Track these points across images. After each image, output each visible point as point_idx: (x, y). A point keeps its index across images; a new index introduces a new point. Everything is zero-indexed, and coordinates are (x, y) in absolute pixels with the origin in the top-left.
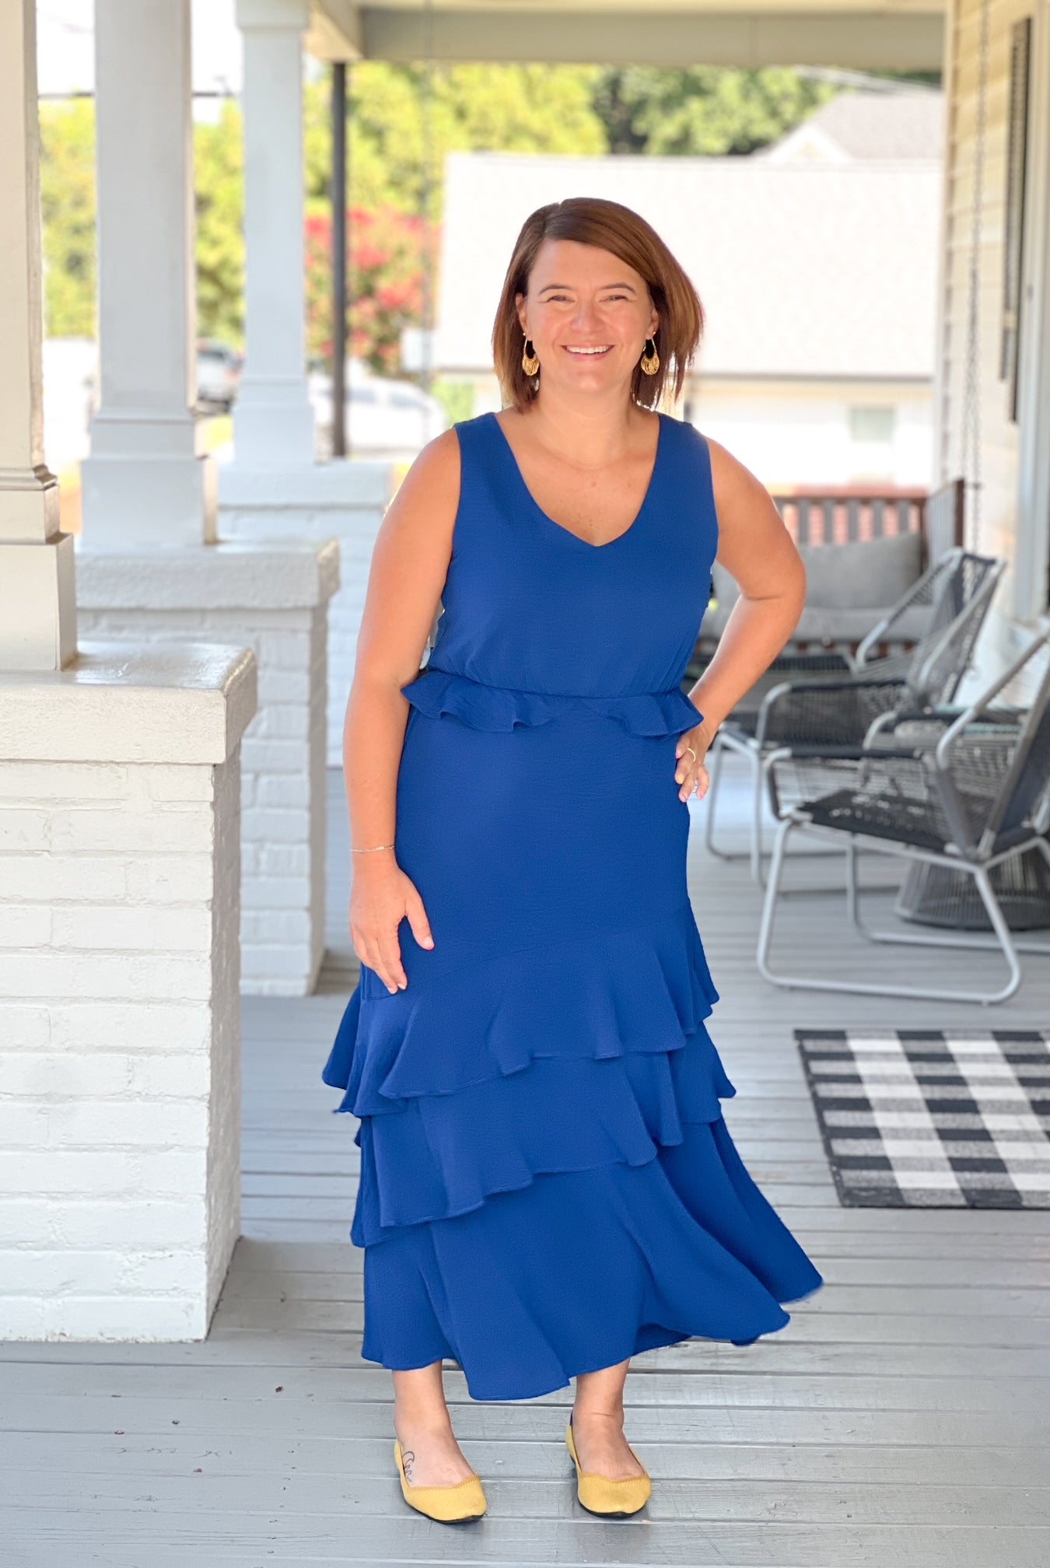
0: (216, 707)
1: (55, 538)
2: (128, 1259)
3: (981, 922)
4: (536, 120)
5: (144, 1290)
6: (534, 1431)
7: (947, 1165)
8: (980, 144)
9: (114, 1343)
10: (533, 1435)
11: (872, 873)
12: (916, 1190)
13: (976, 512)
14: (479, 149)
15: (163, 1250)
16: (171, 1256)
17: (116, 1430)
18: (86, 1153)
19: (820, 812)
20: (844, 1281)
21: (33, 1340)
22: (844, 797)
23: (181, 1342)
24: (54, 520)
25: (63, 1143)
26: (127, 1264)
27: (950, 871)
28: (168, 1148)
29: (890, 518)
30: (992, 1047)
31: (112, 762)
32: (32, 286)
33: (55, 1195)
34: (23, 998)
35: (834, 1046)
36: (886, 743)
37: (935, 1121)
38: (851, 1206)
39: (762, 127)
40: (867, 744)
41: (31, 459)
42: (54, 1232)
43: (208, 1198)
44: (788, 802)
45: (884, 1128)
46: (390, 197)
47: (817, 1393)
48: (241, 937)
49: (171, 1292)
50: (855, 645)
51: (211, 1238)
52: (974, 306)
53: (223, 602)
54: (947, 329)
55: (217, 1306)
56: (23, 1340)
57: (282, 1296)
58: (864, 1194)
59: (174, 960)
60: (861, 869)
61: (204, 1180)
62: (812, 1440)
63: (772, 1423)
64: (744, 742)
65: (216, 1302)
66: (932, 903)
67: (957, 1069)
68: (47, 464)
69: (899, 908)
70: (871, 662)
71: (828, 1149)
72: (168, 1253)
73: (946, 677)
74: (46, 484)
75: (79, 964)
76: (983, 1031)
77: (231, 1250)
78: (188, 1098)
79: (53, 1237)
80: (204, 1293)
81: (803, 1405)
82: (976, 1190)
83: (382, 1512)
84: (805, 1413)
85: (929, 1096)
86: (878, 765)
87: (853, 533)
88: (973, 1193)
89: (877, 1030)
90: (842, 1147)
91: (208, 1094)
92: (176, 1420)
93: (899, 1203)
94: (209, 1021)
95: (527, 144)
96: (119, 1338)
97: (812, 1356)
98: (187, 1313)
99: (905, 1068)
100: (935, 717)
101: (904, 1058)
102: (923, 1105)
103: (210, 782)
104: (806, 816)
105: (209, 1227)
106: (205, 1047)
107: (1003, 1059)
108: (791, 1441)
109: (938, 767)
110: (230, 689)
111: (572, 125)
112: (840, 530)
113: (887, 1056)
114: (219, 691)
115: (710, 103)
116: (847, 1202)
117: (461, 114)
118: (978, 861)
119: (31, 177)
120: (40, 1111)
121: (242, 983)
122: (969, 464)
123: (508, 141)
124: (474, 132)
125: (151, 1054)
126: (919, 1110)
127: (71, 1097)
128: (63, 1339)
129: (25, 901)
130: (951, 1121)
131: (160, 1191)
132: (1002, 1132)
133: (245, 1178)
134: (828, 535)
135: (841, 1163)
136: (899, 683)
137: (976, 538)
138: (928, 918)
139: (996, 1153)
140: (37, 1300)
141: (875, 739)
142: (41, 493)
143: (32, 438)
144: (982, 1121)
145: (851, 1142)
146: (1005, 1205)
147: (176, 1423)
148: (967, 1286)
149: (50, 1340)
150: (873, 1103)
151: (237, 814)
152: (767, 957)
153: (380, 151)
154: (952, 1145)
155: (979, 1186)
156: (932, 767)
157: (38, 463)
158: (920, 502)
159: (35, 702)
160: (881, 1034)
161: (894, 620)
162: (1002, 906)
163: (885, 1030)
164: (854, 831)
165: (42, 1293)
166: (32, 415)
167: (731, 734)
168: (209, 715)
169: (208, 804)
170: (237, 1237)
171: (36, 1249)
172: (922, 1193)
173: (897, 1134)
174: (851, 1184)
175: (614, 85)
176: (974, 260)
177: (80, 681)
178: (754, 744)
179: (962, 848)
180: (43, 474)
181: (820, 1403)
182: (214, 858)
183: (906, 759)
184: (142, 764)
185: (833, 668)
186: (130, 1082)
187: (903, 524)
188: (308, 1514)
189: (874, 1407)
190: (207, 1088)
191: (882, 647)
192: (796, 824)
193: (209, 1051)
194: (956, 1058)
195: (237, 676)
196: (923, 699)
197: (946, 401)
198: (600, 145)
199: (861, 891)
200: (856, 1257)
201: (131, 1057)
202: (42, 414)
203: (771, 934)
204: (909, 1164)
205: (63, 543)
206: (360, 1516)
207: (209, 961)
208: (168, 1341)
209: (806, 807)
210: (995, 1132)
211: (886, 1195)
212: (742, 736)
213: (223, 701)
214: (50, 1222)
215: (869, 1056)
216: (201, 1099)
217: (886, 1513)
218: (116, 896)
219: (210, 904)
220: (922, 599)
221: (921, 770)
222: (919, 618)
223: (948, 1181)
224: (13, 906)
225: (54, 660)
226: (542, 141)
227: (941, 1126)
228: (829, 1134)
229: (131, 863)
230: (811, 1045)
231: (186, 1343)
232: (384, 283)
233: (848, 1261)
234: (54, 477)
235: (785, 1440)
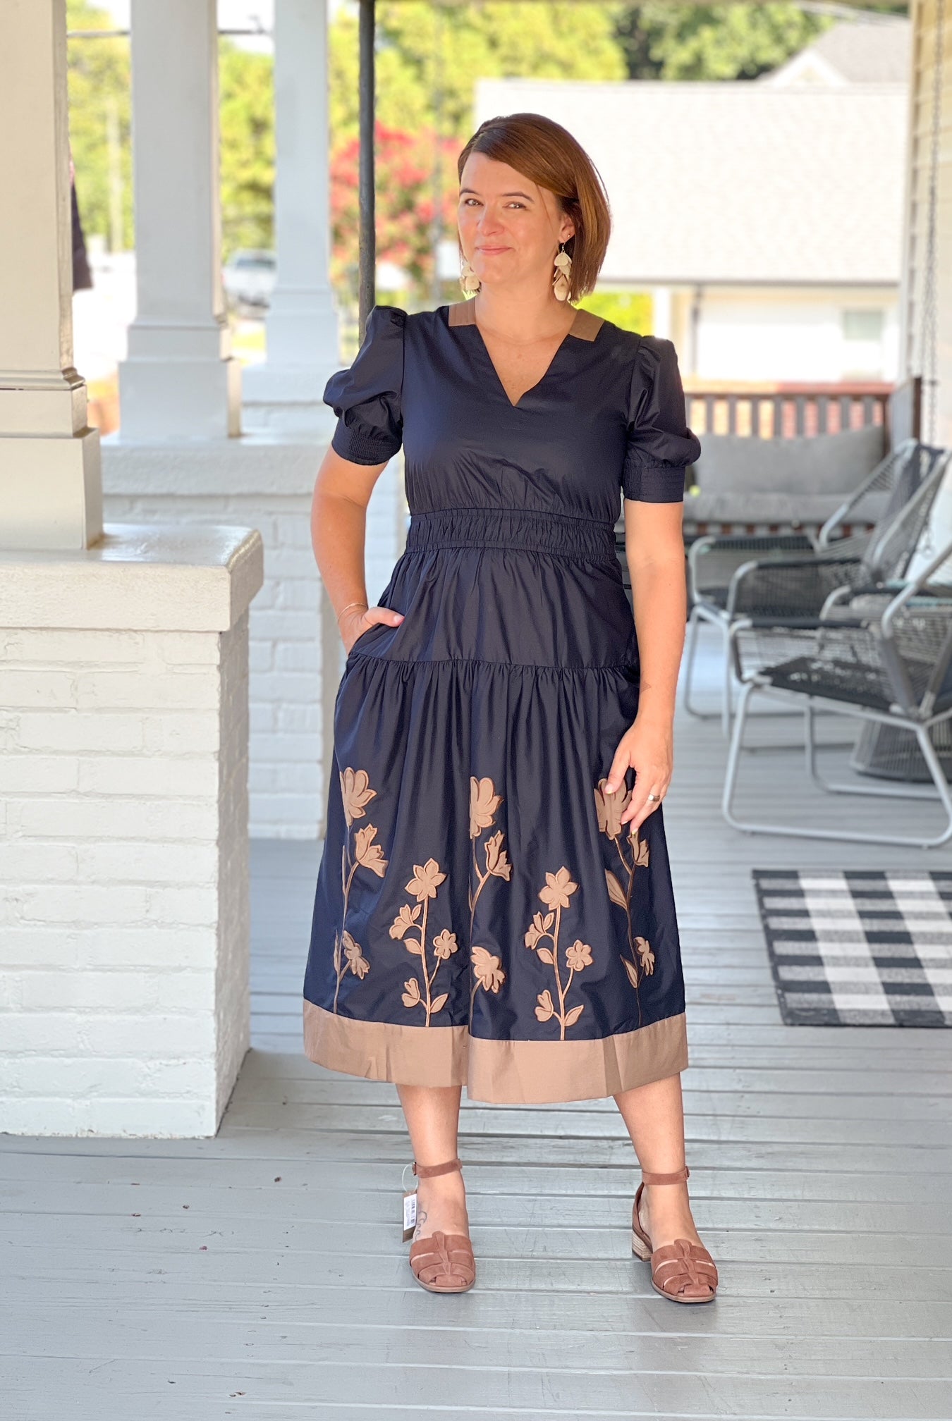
0: (222, 581)
1: (82, 432)
2: (147, 1066)
3: (922, 775)
4: (561, 49)
5: (162, 1093)
6: (499, 1217)
7: (881, 989)
8: (938, 73)
9: (136, 1139)
10: (499, 1220)
11: (828, 731)
12: (850, 1011)
13: (933, 406)
14: (509, 75)
15: (178, 1058)
16: (185, 1064)
17: (133, 1213)
18: (110, 973)
19: (779, 676)
20: (782, 1090)
21: (65, 1135)
22: (801, 663)
23: (194, 1139)
24: (80, 416)
25: (90, 964)
26: (147, 1070)
27: (895, 730)
28: (180, 969)
29: (857, 411)
30: (928, 886)
31: (130, 630)
32: (60, 209)
33: (82, 1009)
34: (54, 838)
35: (787, 884)
36: (841, 614)
37: (872, 950)
38: (792, 1025)
39: (769, 54)
40: (824, 615)
41: (60, 364)
42: (83, 1042)
43: (217, 1014)
44: (750, 667)
45: (827, 957)
46: (429, 119)
47: (751, 1186)
48: (249, 786)
49: (185, 1095)
50: (820, 526)
51: (220, 1049)
52: (932, 220)
53: (245, 488)
54: (913, 240)
55: (227, 1108)
56: (57, 1136)
57: (284, 1100)
58: (804, 1014)
59: (185, 804)
60: (818, 728)
61: (213, 997)
62: (743, 1226)
63: (709, 1211)
64: (716, 614)
65: (225, 1105)
66: (884, 759)
67: (895, 905)
68: (76, 366)
69: (854, 762)
70: (833, 543)
71: (775, 974)
72: (182, 1061)
73: (900, 555)
74: (74, 384)
75: (103, 807)
76: (922, 871)
77: (241, 1060)
78: (199, 925)
79: (81, 1046)
80: (214, 1096)
81: (737, 1196)
82: (905, 1012)
83: (362, 1284)
84: (739, 1203)
85: (868, 928)
86: (833, 634)
87: (822, 427)
88: (902, 1014)
89: (826, 871)
90: (787, 973)
91: (215, 923)
92: (186, 1205)
93: (835, 1022)
94: (216, 857)
95: (553, 70)
96: (140, 1135)
97: (748, 1154)
98: (199, 1113)
99: (849, 904)
100: (885, 591)
101: (849, 895)
102: (862, 936)
103: (216, 647)
104: (767, 680)
105: (218, 1041)
106: (213, 880)
107: (937, 896)
108: (724, 1226)
109: (882, 635)
110: (234, 566)
111: (594, 52)
112: (833, 422)
113: (833, 893)
114: (224, 568)
115: (722, 32)
116: (789, 1021)
117: (493, 43)
118: (919, 720)
119: (60, 112)
120: (69, 937)
121: (250, 826)
122: (927, 363)
123: (535, 68)
124: (505, 59)
125: (166, 887)
126: (859, 941)
127: (96, 924)
128: (91, 1135)
129: (56, 752)
130: (887, 950)
131: (175, 1007)
132: (932, 960)
133: (254, 998)
134: (800, 429)
135: (785, 987)
136: (856, 561)
137: (932, 430)
138: (879, 771)
139: (925, 979)
140: (69, 1101)
141: (830, 612)
142: (69, 392)
143: (61, 344)
144: (914, 951)
145: (797, 969)
146: (930, 1024)
147: (186, 1208)
148: (892, 1094)
149: (79, 1135)
150: (818, 935)
151: (245, 675)
152: (730, 806)
153: (420, 78)
154: (886, 971)
155: (907, 1007)
156: (878, 636)
157: (66, 366)
158: (883, 398)
159: (63, 577)
160: (828, 873)
161: (854, 504)
162: (941, 761)
163: (834, 871)
164: (812, 694)
165: (72, 1095)
166: (61, 324)
167: (706, 607)
168: (216, 588)
169: (215, 667)
170: (247, 1049)
171: (68, 1057)
172: (857, 1013)
173: (837, 961)
174: (794, 1005)
175: (634, 15)
176: (933, 178)
177: (104, 558)
178: (725, 615)
179: (905, 708)
180: (71, 376)
181: (753, 1194)
182: (221, 715)
183: (854, 629)
184: (157, 631)
185: (798, 548)
186: (147, 911)
187: (867, 417)
188: (298, 1286)
189: (801, 1198)
190: (215, 917)
191: (846, 528)
192: (757, 686)
193: (216, 885)
194: (895, 895)
195: (242, 553)
196: (878, 575)
197: (911, 305)
198: (620, 72)
199: (817, 748)
200: (793, 1069)
201: (149, 889)
202: (71, 322)
203: (734, 786)
204: (847, 988)
205: (89, 437)
206: (343, 1288)
207: (216, 806)
208: (182, 1137)
209: (767, 672)
210: (925, 960)
211: (824, 1015)
212: (715, 608)
213: (228, 576)
214: (79, 1033)
215: (817, 893)
216: (210, 926)
217: (805, 1289)
218: (134, 748)
219: (217, 755)
220: (879, 484)
221: (868, 638)
222: (877, 502)
223: (880, 1003)
224: (44, 757)
225: (81, 540)
226: (567, 68)
227: (877, 955)
228: (777, 961)
229: (147, 718)
230: (766, 884)
231: (198, 1139)
232: (423, 198)
233: (785, 1072)
234: (82, 378)
235: (720, 1226)
